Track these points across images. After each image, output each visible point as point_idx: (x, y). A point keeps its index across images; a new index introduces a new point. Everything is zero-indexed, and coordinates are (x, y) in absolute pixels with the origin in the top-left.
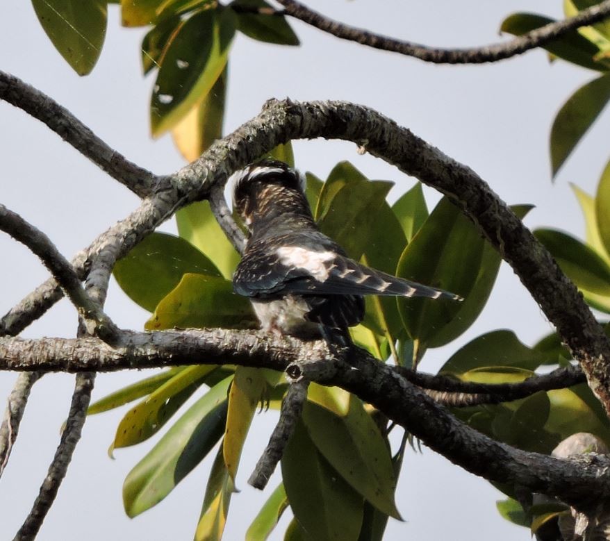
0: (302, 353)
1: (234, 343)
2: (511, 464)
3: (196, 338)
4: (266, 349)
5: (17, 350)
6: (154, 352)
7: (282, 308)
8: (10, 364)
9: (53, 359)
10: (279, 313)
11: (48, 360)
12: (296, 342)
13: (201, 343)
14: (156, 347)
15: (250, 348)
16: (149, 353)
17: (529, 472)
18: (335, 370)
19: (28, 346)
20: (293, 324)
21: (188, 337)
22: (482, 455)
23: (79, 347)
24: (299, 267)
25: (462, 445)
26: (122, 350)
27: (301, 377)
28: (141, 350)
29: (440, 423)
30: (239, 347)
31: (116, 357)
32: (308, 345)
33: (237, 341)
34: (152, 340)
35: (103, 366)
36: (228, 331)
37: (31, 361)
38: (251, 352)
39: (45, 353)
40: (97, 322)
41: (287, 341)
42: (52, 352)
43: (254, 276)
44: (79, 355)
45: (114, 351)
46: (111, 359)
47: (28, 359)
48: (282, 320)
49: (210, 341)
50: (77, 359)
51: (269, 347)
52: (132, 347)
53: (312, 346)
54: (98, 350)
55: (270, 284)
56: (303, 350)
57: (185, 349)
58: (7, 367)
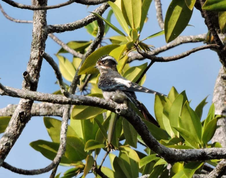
0: (117, 106)
1: (100, 101)
2: (159, 147)
3: (90, 99)
4: (108, 104)
5: (40, 95)
6: (78, 101)
7: (114, 94)
8: (37, 99)
9: (50, 99)
10: (113, 95)
11: (48, 99)
12: (116, 103)
13: (91, 100)
14: (79, 99)
15: (104, 103)
16: (77, 101)
17: (162, 150)
18: (126, 112)
19: (43, 95)
20: (116, 98)
21: (88, 98)
22: (154, 142)
23: (57, 97)
24: (121, 83)
25: (150, 139)
26: (70, 99)
27: (120, 112)
28: (75, 100)
29: (147, 131)
30: (101, 102)
31: (67, 101)
32: (119, 105)
33: (101, 101)
34: (78, 97)
35: (63, 103)
36: (98, 98)
37: (44, 99)
38: (104, 104)
39: (48, 97)
40: (65, 90)
41: (114, 103)
42: (50, 97)
43: (107, 84)
44: (57, 99)
45: (67, 99)
46: (66, 101)
47: (43, 98)
48: (113, 97)
49: (94, 100)
50: (56, 100)
51: (109, 104)
52: (72, 99)
53: (120, 105)
54: (63, 98)
55: (112, 87)
56: (118, 106)
57: (87, 101)
58: (36, 99)
